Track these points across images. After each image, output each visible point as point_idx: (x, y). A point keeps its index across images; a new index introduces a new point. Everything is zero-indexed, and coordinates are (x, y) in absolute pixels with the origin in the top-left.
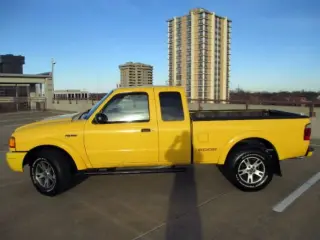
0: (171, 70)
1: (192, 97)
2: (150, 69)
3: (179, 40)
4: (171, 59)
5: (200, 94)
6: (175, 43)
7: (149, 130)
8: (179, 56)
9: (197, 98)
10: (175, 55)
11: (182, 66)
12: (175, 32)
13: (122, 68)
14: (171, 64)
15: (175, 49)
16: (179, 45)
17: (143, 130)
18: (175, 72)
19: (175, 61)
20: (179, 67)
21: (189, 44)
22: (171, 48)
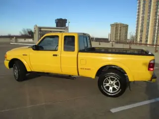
0: (137, 27)
1: (148, 43)
2: (127, 26)
3: (144, 11)
4: (138, 21)
5: (153, 41)
6: (141, 12)
7: (56, 55)
8: (143, 19)
9: (151, 43)
10: (141, 19)
11: (144, 25)
12: (142, 6)
13: (112, 25)
14: (138, 24)
15: (141, 16)
16: (143, 13)
17: (54, 55)
18: (140, 28)
19: (140, 22)
20: (142, 26)
21: (149, 12)
22: (138, 15)
